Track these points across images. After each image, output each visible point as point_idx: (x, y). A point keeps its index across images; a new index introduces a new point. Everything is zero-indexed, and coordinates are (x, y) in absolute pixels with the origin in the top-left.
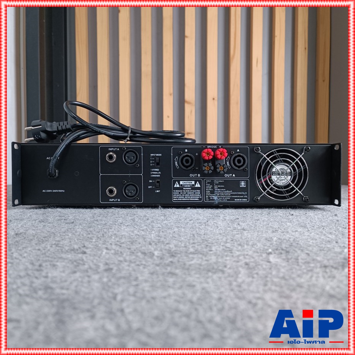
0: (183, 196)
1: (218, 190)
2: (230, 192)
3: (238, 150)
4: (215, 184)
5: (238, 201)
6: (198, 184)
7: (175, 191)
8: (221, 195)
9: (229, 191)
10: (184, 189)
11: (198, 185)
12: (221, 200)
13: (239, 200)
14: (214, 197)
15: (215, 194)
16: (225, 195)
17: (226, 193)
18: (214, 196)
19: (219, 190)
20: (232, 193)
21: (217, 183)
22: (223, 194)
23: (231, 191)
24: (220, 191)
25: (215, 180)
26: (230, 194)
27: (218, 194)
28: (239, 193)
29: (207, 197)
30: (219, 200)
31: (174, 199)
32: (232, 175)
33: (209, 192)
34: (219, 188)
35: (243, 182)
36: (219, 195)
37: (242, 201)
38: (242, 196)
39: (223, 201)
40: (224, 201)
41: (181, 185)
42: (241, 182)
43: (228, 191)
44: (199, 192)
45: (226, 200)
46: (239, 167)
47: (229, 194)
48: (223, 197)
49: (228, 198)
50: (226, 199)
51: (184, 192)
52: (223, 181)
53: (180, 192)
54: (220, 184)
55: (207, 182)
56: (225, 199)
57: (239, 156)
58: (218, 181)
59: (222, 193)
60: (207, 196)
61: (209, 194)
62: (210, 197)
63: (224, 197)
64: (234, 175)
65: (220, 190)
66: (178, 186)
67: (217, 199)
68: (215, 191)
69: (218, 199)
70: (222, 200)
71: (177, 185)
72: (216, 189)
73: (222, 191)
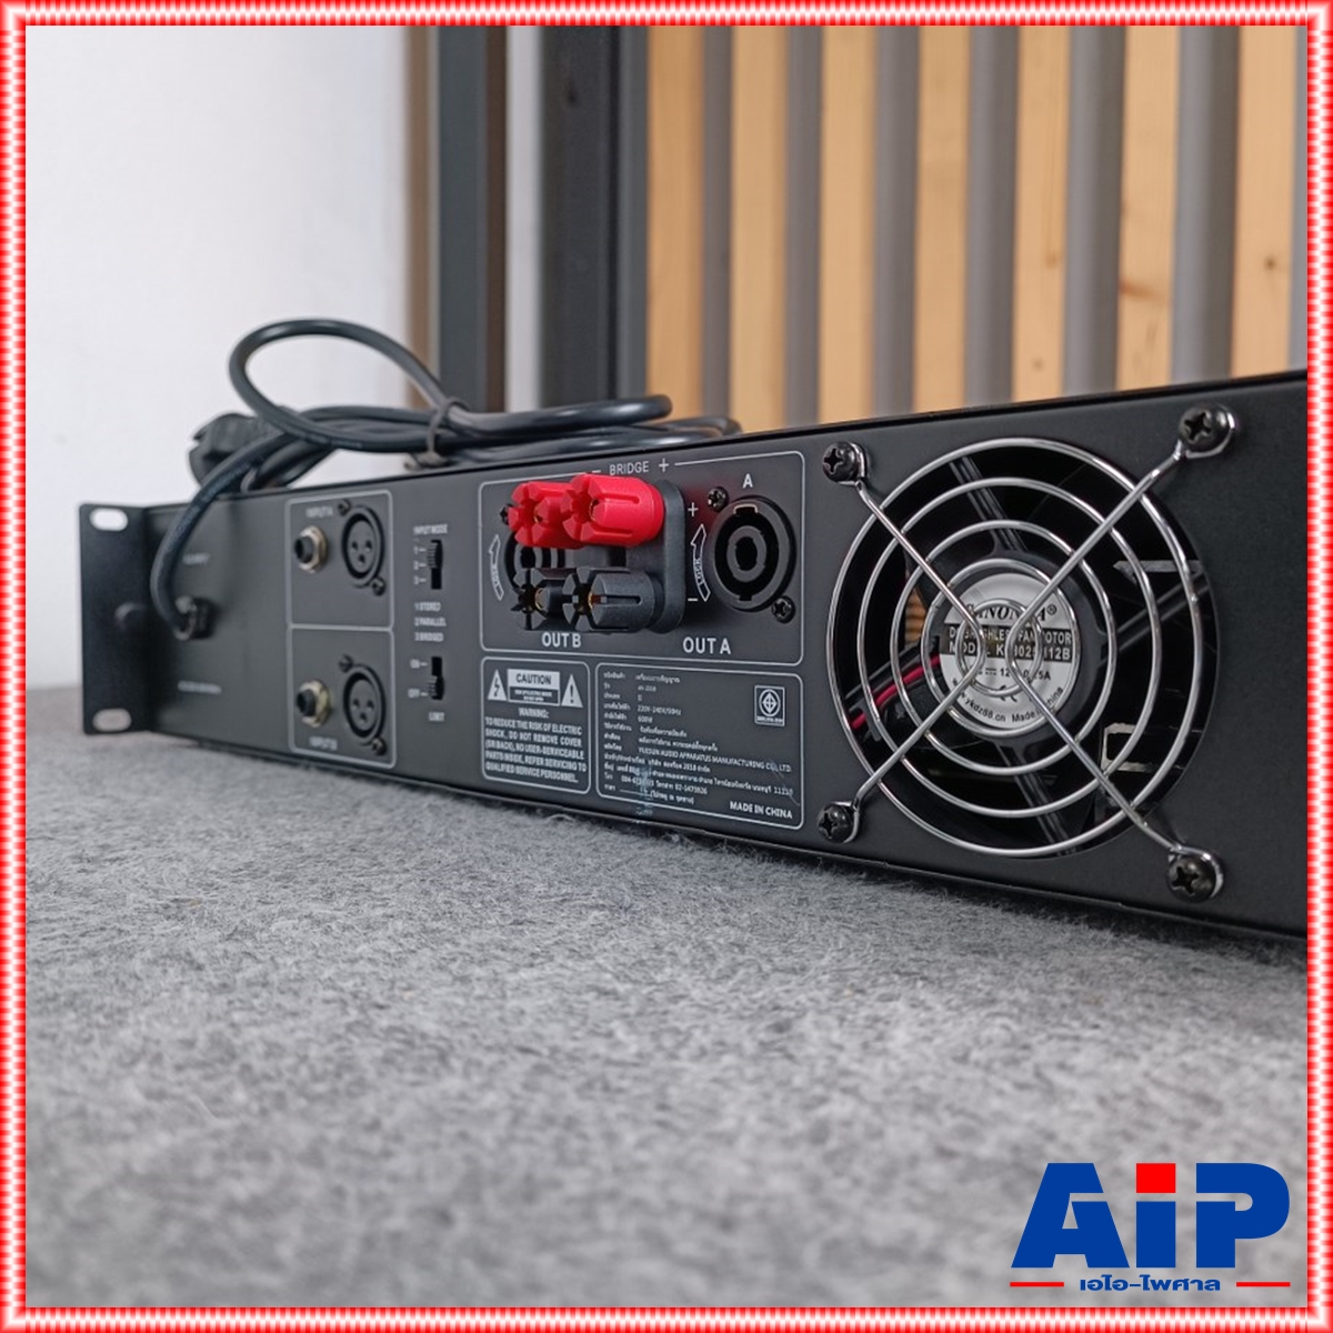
0: (519, 753)
1: (656, 731)
2: (707, 753)
3: (748, 481)
4: (640, 698)
5: (747, 814)
6: (572, 688)
7: (489, 721)
8: (665, 764)
9: (704, 748)
10: (522, 712)
11: (571, 699)
12: (664, 796)
13: (749, 808)
14: (637, 771)
15: (642, 756)
16: (687, 767)
17: (688, 755)
18: (636, 765)
19: (660, 737)
20: (715, 760)
21: (648, 689)
22: (679, 761)
23: (713, 748)
24: (661, 742)
25: (639, 671)
26: (709, 765)
27: (655, 757)
28: (751, 763)
29: (609, 771)
30: (657, 795)
31: (490, 766)
32: (718, 645)
33: (618, 743)
34: (659, 721)
35: (769, 689)
36: (657, 763)
37: (763, 817)
38: (766, 786)
39: (674, 803)
40: (681, 804)
41: (513, 689)
42: (761, 691)
43: (696, 746)
44: (577, 736)
45: (691, 801)
46: (747, 590)
47: (702, 763)
48: (674, 776)
49: (698, 790)
50: (688, 795)
51: (524, 731)
52: (677, 680)
53: (507, 730)
54: (663, 696)
55: (609, 680)
56: (682, 793)
57: (747, 517)
58: (652, 679)
59: (674, 754)
60: (610, 762)
61: (617, 753)
62: (620, 768)
63: (683, 783)
64: (725, 647)
65: (660, 732)
66: (501, 696)
67: (649, 789)
68: (643, 735)
69: (655, 788)
70: (672, 798)
71: (497, 694)
72: (645, 725)
73: (673, 739)
